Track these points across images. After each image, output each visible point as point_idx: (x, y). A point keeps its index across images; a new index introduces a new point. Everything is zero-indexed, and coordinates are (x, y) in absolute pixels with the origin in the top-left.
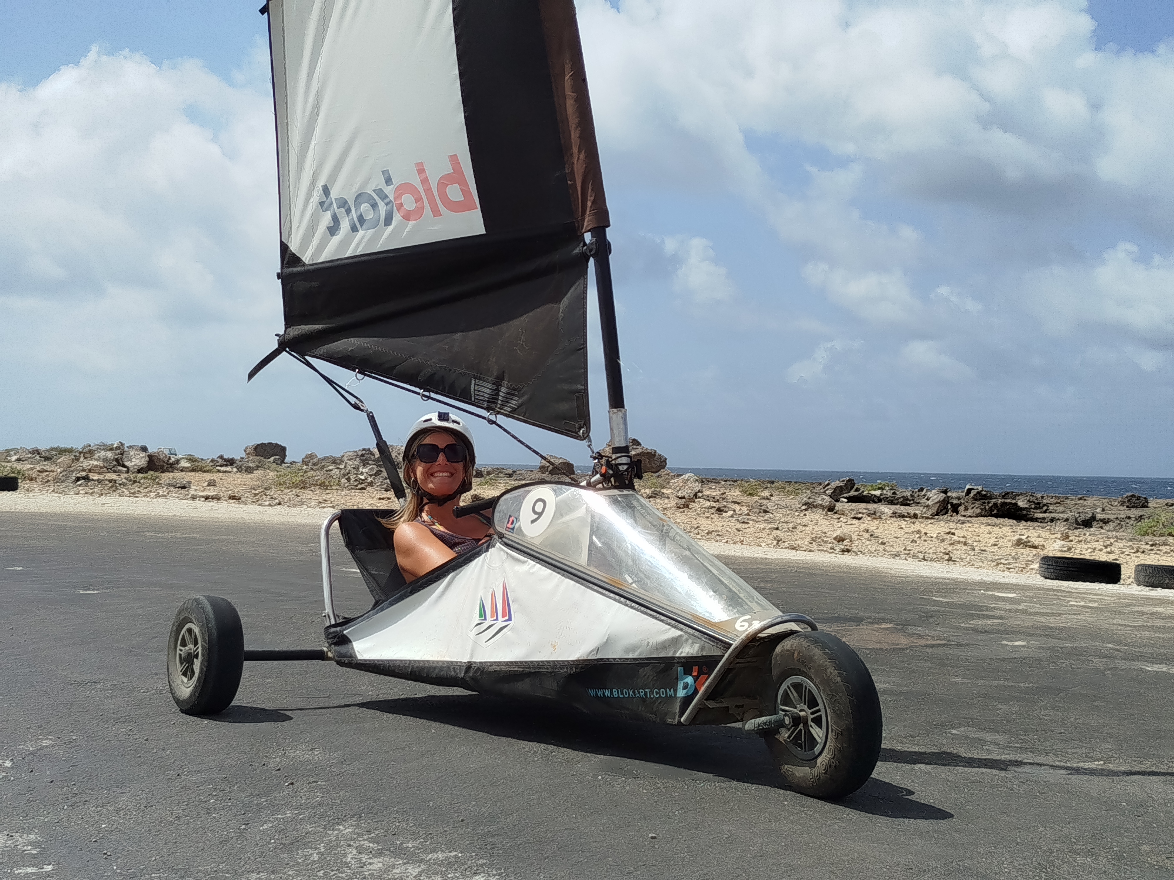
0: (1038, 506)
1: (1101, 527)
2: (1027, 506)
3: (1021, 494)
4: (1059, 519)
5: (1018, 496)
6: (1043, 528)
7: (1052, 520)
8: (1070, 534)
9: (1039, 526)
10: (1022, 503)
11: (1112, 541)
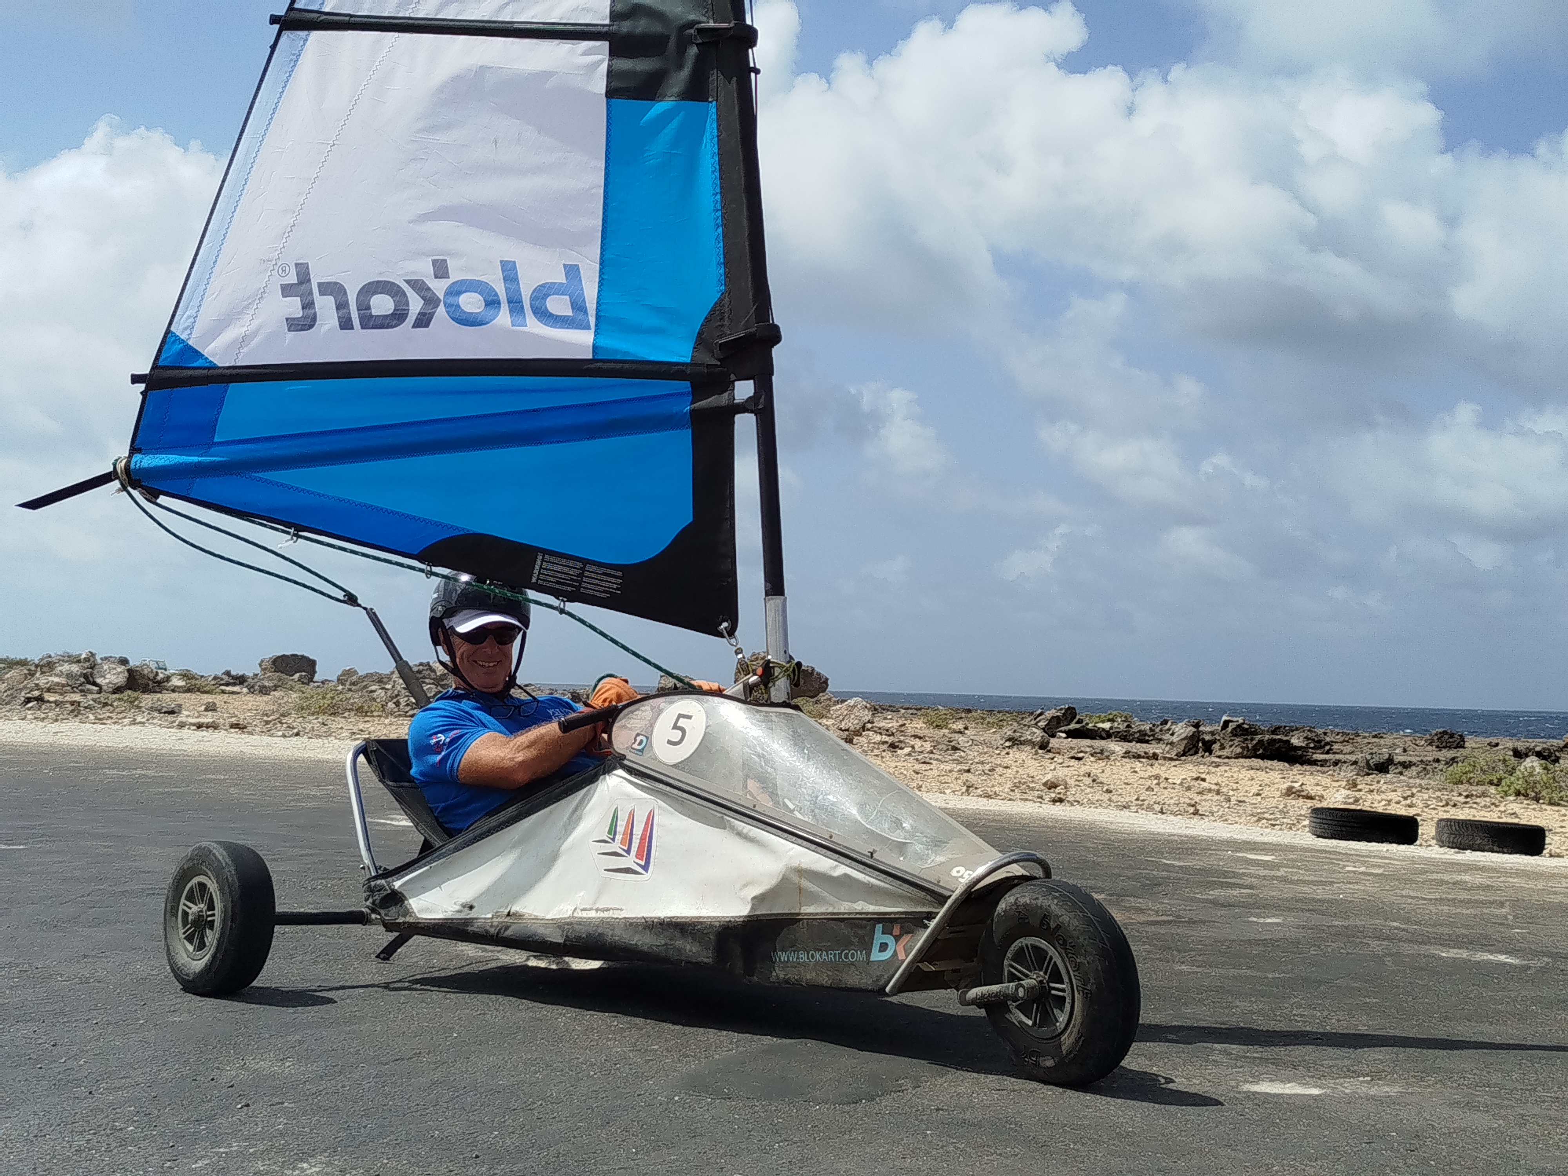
0: (1320, 745)
1: (1401, 773)
2: (1304, 745)
3: (1297, 729)
4: (1345, 762)
5: (1293, 731)
6: (1324, 773)
7: (1336, 763)
8: (1358, 782)
9: (1318, 771)
10: (1296, 741)
11: (1414, 790)
